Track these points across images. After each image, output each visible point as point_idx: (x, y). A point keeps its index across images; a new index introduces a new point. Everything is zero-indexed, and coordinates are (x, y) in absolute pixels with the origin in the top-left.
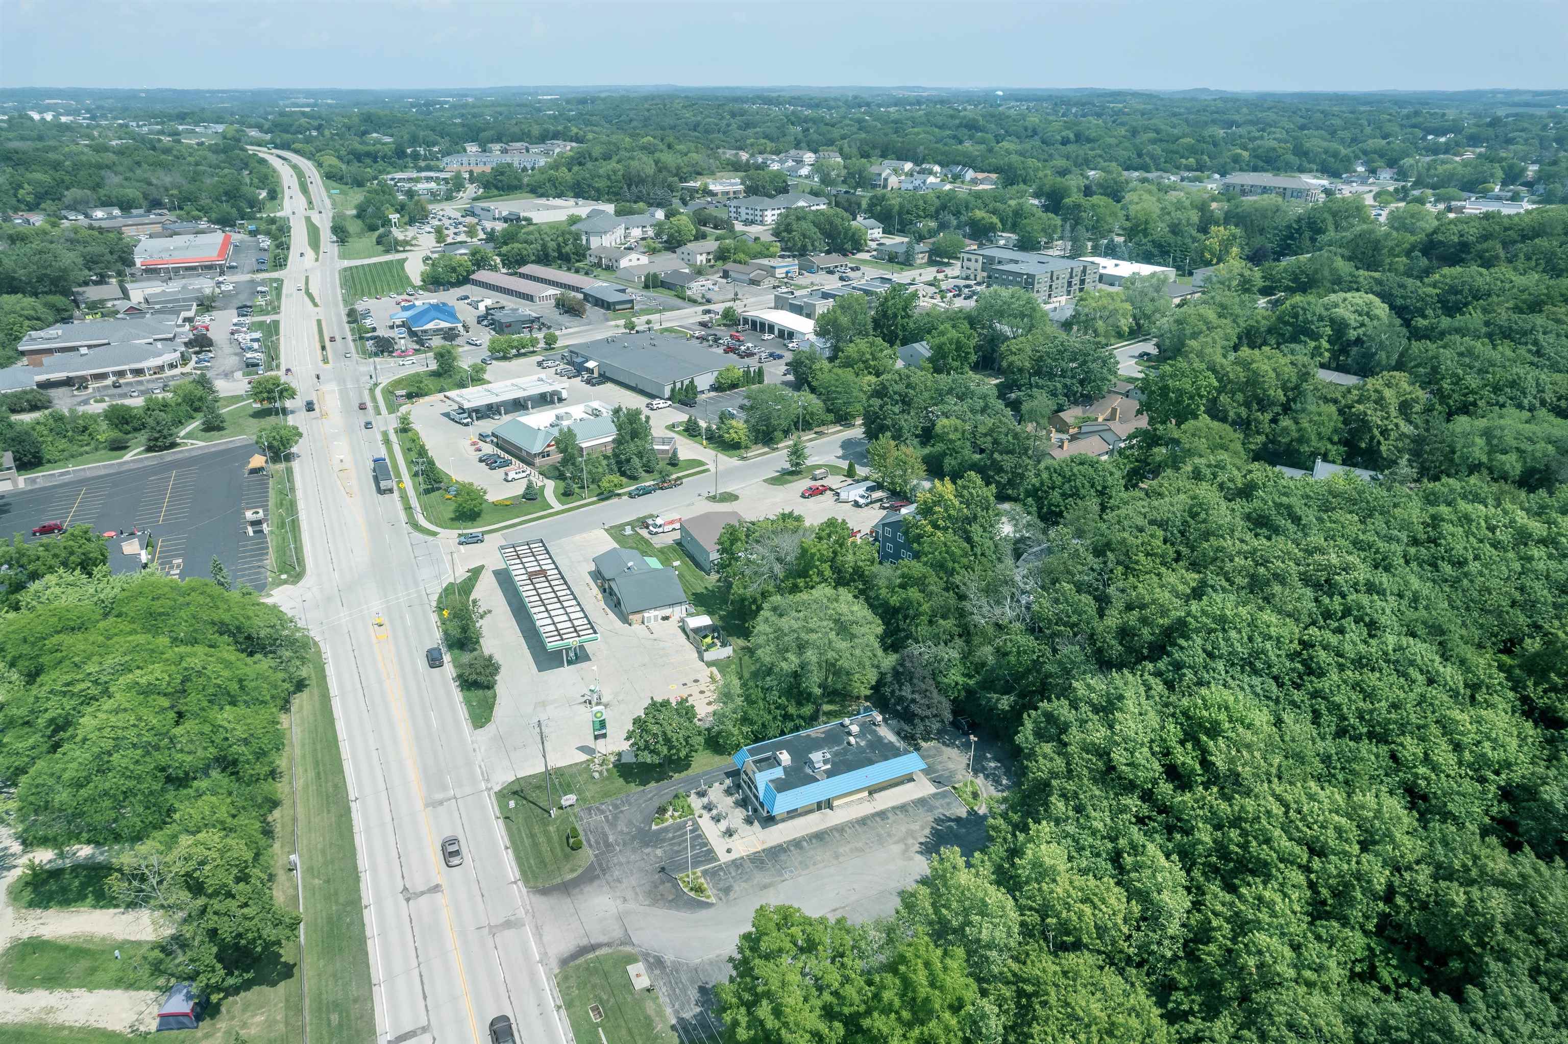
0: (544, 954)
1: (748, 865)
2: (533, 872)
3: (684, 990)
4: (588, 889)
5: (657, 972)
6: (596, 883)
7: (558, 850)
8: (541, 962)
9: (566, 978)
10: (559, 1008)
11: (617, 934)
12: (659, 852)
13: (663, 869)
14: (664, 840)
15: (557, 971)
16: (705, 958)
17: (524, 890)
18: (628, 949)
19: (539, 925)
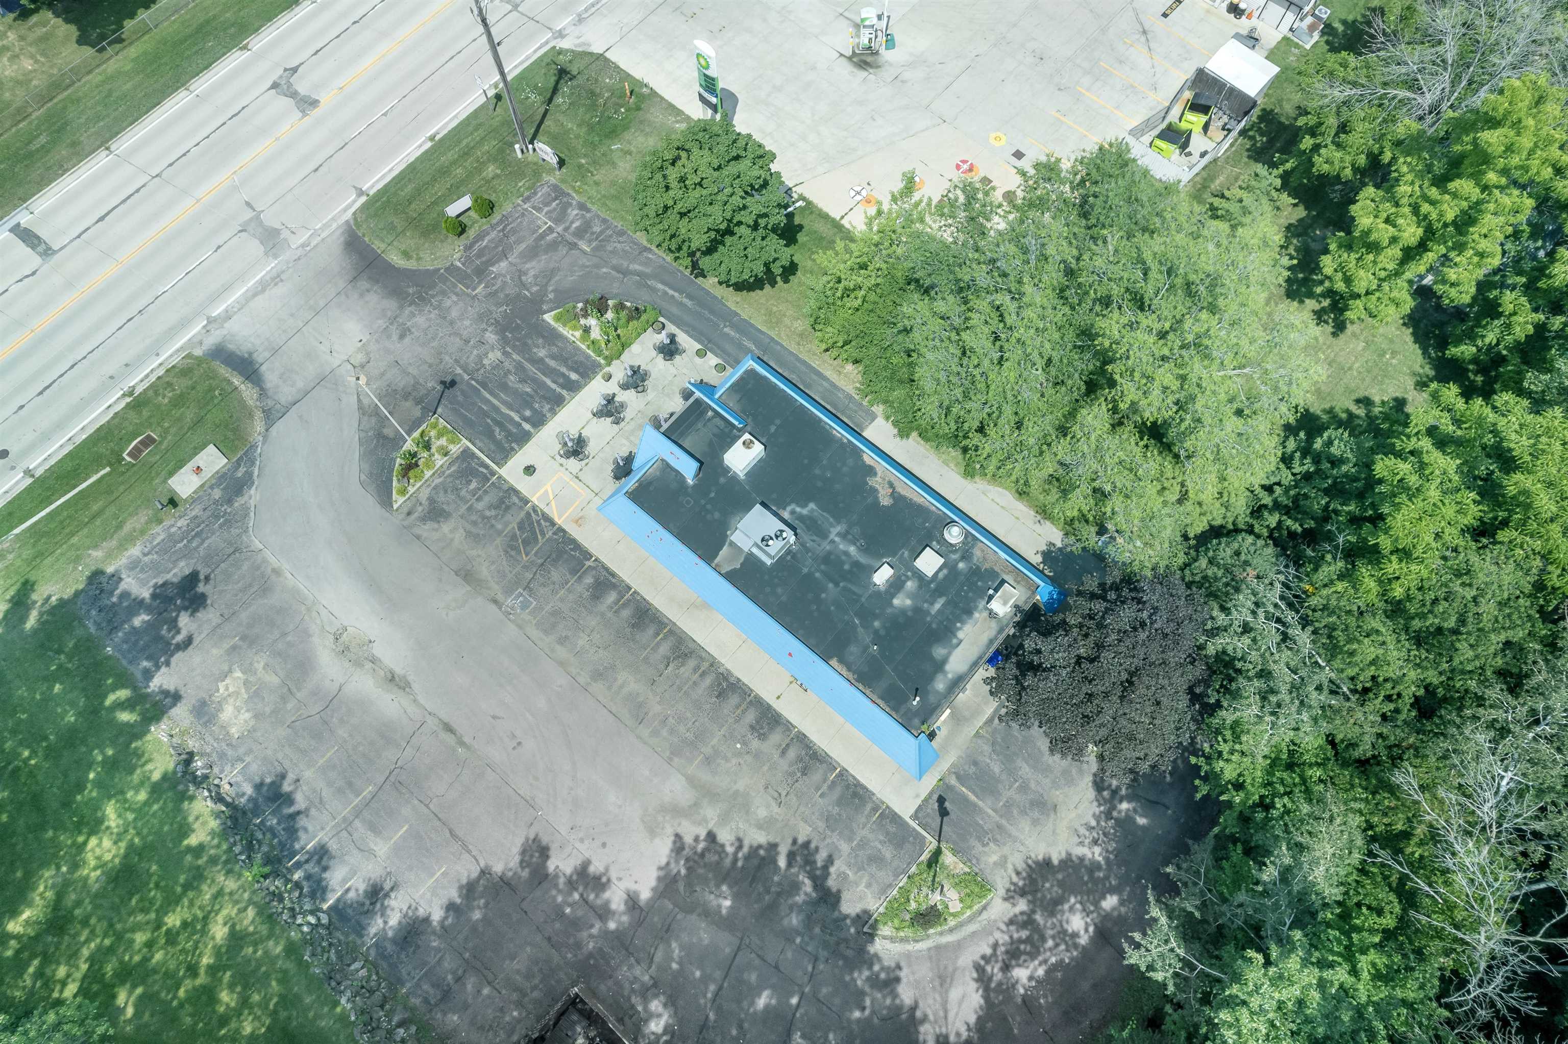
0: (228, 316)
1: (513, 521)
2: (384, 203)
3: (186, 554)
5: (217, 494)
6: (391, 305)
8: (211, 320)
9: (186, 372)
11: (285, 394)
12: (494, 356)
13: (453, 383)
14: (524, 349)
15: (198, 352)
16: (267, 554)
17: (349, 215)
18: (259, 425)
19: (283, 277)
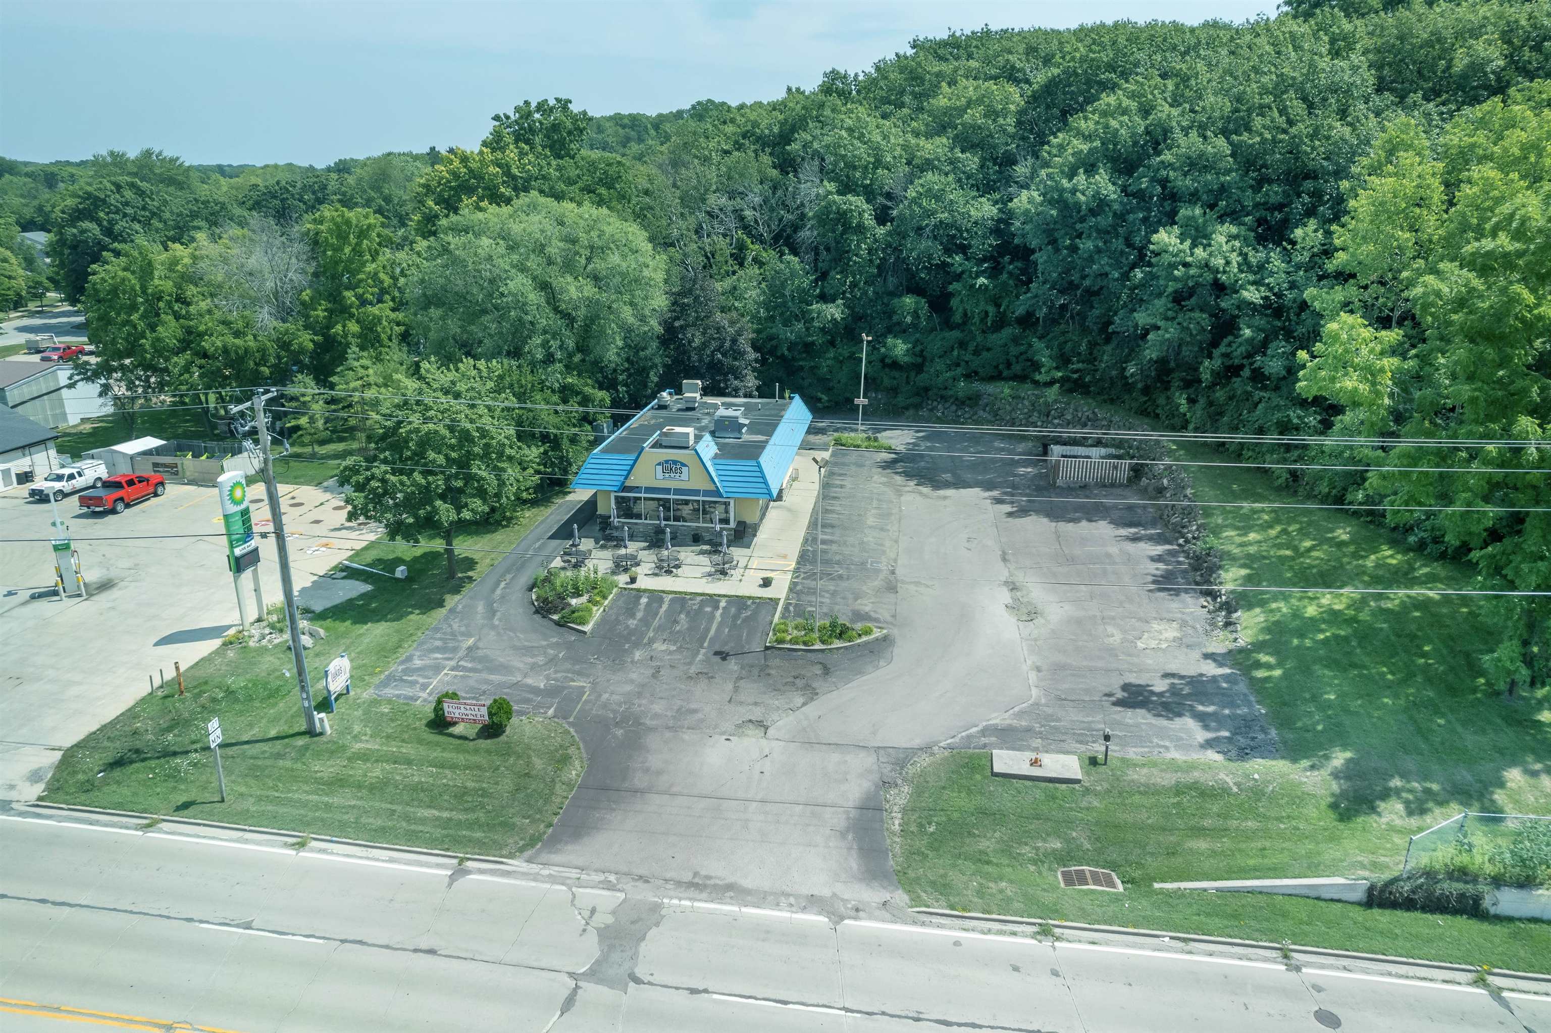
0: (813, 902)
2: (471, 825)
4: (655, 761)
6: (653, 741)
7: (461, 759)
8: (838, 918)
9: (942, 888)
10: (1045, 932)
11: (860, 764)
13: (722, 654)
15: (900, 897)
16: (1033, 682)
17: (517, 864)
18: (924, 761)
19: (687, 877)
